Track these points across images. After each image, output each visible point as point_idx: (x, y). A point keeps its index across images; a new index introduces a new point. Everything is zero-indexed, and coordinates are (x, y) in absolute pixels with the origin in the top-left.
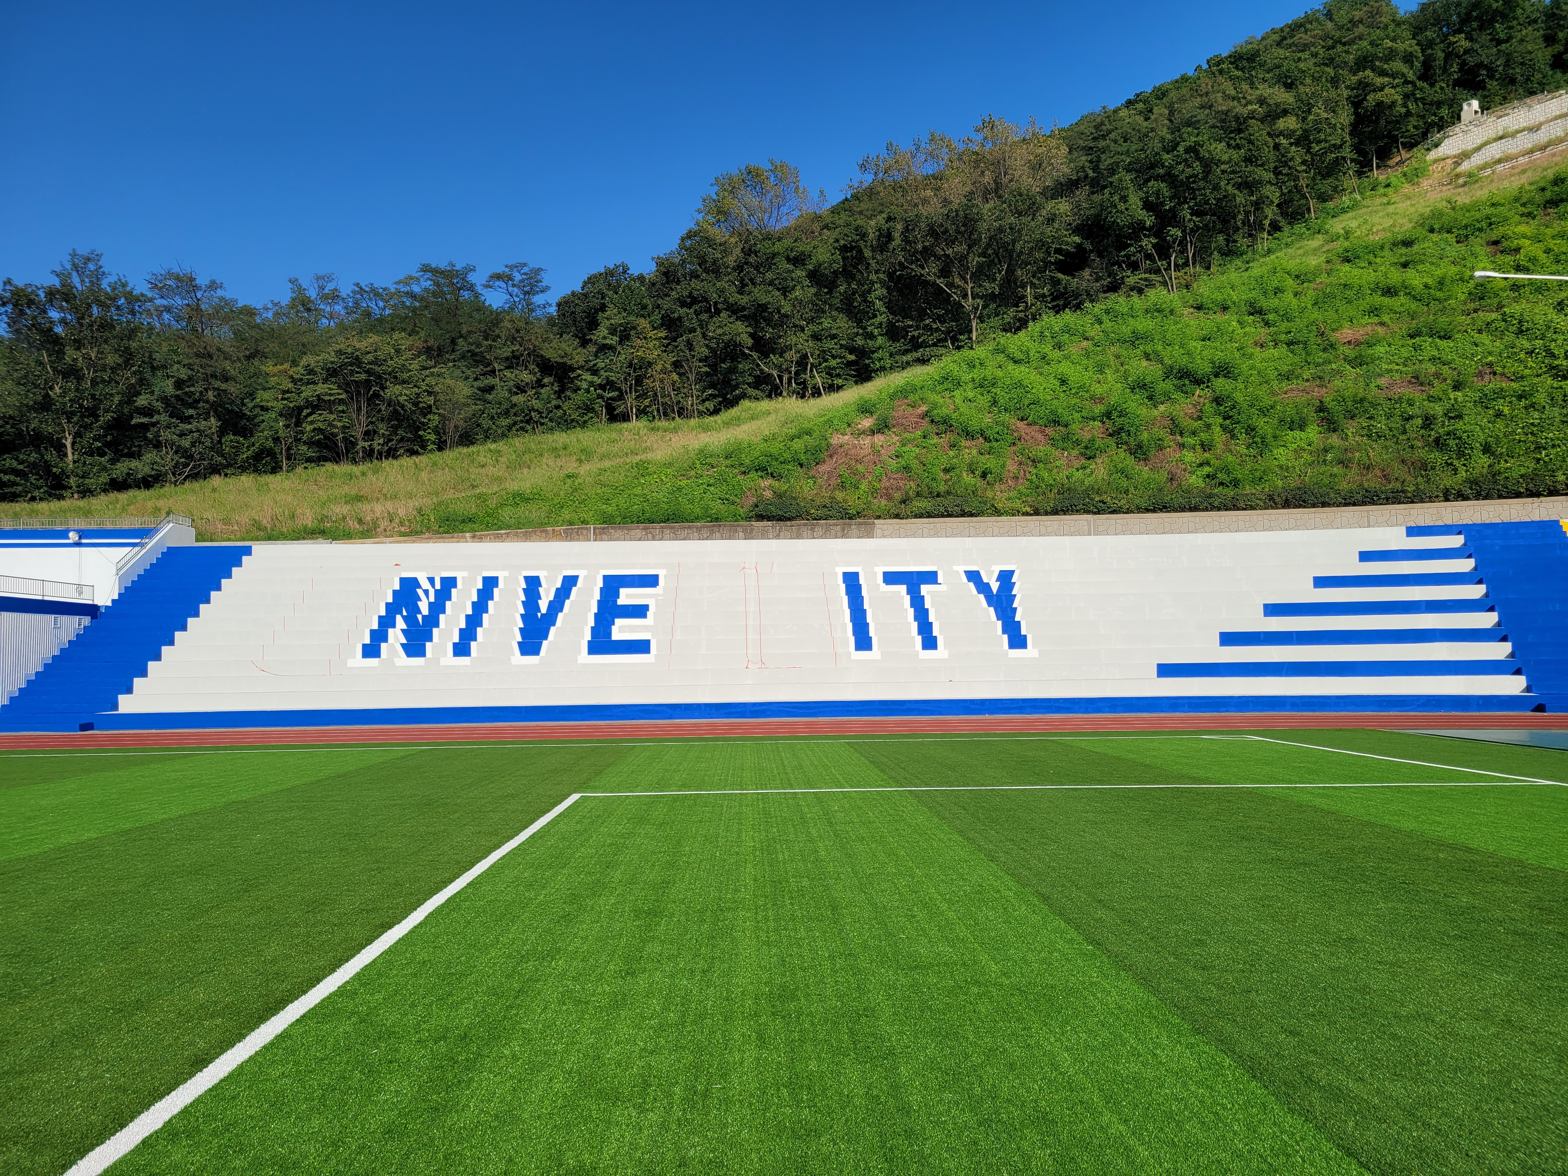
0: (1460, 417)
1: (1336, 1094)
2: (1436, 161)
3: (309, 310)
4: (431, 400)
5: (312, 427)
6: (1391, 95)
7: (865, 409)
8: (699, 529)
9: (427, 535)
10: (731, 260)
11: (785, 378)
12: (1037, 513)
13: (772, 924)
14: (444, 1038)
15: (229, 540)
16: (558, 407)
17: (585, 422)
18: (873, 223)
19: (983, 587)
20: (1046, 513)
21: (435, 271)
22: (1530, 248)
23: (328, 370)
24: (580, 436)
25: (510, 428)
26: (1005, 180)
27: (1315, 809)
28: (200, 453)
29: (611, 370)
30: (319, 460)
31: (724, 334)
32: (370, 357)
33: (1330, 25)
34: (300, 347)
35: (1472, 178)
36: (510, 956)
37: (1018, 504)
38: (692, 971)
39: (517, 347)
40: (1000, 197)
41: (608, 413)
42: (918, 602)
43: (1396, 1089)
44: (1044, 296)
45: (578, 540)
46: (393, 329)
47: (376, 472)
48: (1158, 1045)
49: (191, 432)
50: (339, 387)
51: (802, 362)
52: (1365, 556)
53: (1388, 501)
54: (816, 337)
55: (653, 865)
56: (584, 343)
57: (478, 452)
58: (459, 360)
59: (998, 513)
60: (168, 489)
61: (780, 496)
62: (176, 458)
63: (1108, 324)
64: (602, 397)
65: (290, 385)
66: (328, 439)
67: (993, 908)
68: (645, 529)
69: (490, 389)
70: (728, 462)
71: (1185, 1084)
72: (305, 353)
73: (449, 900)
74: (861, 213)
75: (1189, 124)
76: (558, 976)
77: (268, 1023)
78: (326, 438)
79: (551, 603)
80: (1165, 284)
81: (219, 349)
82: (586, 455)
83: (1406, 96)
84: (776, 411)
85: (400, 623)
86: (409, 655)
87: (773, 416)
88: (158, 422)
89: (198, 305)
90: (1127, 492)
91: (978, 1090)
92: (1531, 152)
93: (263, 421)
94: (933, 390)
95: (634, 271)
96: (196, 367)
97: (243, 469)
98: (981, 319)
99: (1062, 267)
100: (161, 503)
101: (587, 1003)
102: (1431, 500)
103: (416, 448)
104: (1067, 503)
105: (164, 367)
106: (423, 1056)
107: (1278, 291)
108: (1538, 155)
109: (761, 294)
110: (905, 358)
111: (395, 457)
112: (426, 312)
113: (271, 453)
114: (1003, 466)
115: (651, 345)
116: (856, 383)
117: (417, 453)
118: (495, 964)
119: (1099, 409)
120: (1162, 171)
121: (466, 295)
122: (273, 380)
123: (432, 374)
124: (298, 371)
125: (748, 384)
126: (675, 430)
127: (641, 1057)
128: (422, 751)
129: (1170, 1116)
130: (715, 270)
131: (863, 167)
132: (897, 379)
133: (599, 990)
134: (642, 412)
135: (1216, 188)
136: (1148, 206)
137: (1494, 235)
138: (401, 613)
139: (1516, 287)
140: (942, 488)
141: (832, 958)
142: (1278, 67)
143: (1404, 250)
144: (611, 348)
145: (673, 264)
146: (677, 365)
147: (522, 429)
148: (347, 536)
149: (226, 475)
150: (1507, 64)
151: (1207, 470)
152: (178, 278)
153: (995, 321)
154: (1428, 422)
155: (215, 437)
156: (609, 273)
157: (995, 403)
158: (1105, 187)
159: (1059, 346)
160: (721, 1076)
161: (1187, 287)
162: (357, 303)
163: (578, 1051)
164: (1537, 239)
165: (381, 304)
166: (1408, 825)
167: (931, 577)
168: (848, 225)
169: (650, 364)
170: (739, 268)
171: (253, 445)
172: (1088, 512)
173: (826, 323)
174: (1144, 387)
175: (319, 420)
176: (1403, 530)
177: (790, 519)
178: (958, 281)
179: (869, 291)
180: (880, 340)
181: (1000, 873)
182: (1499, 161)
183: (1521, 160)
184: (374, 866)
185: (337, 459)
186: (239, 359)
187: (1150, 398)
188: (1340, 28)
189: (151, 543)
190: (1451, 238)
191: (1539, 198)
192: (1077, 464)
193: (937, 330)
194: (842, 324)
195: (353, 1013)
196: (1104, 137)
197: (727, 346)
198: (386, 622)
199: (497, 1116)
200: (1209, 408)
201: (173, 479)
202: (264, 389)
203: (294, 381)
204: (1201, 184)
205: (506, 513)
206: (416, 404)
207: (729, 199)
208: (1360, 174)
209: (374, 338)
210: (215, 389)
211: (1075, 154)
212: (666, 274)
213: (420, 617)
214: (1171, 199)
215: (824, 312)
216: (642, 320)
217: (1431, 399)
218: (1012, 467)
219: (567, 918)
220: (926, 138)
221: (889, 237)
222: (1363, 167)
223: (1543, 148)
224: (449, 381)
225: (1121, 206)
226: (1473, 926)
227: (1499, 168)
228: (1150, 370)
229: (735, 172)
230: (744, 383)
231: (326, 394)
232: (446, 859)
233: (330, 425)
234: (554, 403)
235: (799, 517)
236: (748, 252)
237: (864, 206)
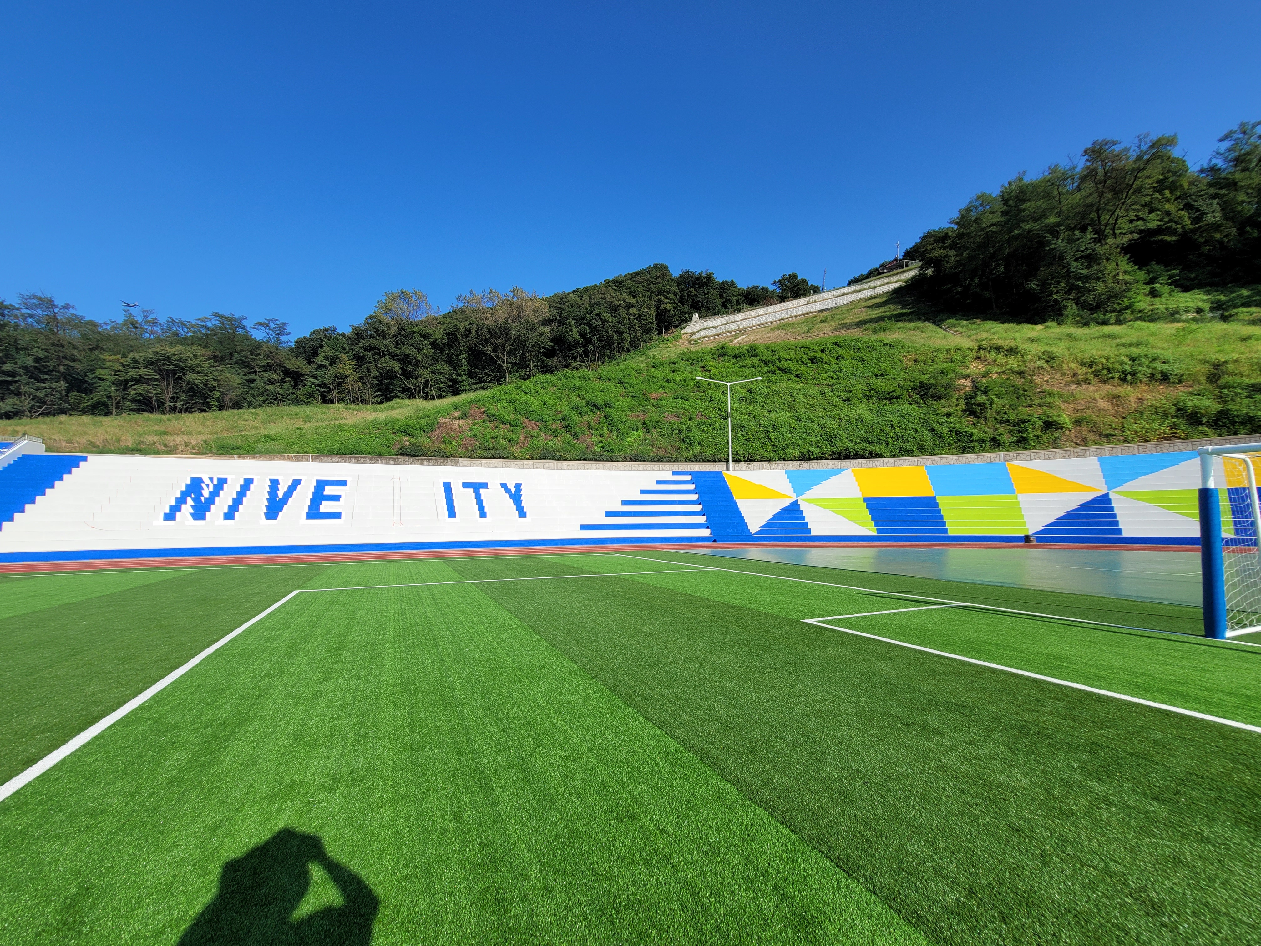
0: (691, 431)
1: (645, 697)
2: (684, 334)
3: (136, 328)
4: (216, 384)
5: (135, 392)
6: (669, 306)
7: (456, 408)
8: (370, 459)
9: (209, 455)
10: (392, 332)
11: (418, 390)
12: (532, 459)
13: (403, 649)
14: (211, 725)
15: (71, 452)
16: (293, 393)
17: (309, 402)
18: (462, 324)
19: (508, 490)
20: (536, 459)
21: (222, 317)
22: (714, 371)
23: (148, 362)
24: (306, 409)
25: (264, 402)
26: (522, 315)
27: (639, 582)
28: (51, 401)
29: (325, 378)
30: (139, 411)
31: (387, 366)
32: (177, 357)
33: (649, 276)
34: (129, 348)
35: (696, 342)
36: (254, 677)
37: (524, 455)
38: (360, 676)
39: (270, 361)
40: (520, 322)
41: (322, 398)
42: (478, 497)
43: (666, 692)
44: (538, 366)
45: (302, 461)
46: (193, 344)
47: (178, 419)
48: (577, 686)
49: (45, 388)
50: (155, 372)
51: (426, 383)
52: (659, 482)
53: (667, 461)
54: (433, 372)
55: (340, 625)
56: (310, 363)
57: (244, 413)
58: (234, 364)
59: (515, 458)
60: (24, 420)
61: (413, 445)
62: (33, 402)
63: (564, 381)
64: (319, 391)
65: (121, 368)
66: (146, 399)
67: (509, 633)
68: (341, 457)
69: (253, 381)
70: (387, 427)
71: (588, 701)
72: (132, 351)
73: (216, 651)
74: (457, 319)
75: (597, 304)
76: (282, 686)
77: (86, 731)
78: (144, 398)
79: (285, 494)
80: (586, 367)
81: (69, 343)
82: (308, 419)
83: (674, 308)
84: (412, 405)
85: (190, 501)
86: (195, 519)
87: (411, 407)
88: (19, 381)
89: (55, 316)
90: (570, 452)
91: (500, 715)
92: (715, 335)
93: (100, 386)
94: (488, 402)
95: (340, 330)
96: (51, 352)
97: (84, 412)
98: (511, 373)
99: (545, 355)
100: (18, 428)
101: (300, 698)
102: (681, 461)
103: (204, 408)
104: (545, 455)
105: (26, 349)
106: (196, 737)
107: (629, 375)
108: (717, 337)
109: (406, 350)
110: (475, 386)
111: (190, 412)
112: (215, 337)
113: (105, 404)
114: (518, 438)
115: (347, 367)
116: (452, 395)
117: (205, 411)
118: (244, 683)
119: (559, 416)
120: (586, 322)
121: (240, 331)
122: (108, 364)
123: (217, 370)
124: (127, 360)
125: (399, 391)
126: (359, 410)
127: (330, 722)
128: (201, 571)
129: (581, 715)
130: (383, 335)
131: (459, 299)
132: (472, 395)
133: (307, 690)
134: (341, 400)
135: (607, 331)
136: (580, 334)
137: (703, 364)
138: (190, 496)
139: (709, 384)
140: (491, 446)
141: (432, 663)
142: (630, 288)
143: (673, 366)
144: (325, 366)
145: (361, 330)
146: (361, 378)
147: (272, 403)
148: (157, 453)
149: (71, 415)
150: (707, 303)
151: (601, 444)
152: (40, 299)
153: (516, 375)
154: (680, 432)
155: (64, 393)
156: (326, 330)
157: (515, 409)
158: (563, 324)
159: (543, 388)
160: (374, 726)
161: (595, 369)
162: (169, 328)
163: (294, 723)
164: (716, 368)
165: (186, 330)
166: (671, 587)
167: (485, 485)
168: (450, 323)
169: (346, 377)
170: (396, 336)
171: (92, 399)
172: (554, 459)
173: (439, 367)
174: (577, 408)
175: (141, 388)
176: (671, 472)
177: (417, 456)
178: (500, 355)
179: (460, 355)
180: (464, 377)
181: (513, 617)
182: (704, 337)
183: (713, 338)
184: (167, 635)
185: (151, 410)
186: (84, 350)
187: (580, 413)
188: (653, 278)
189: (9, 452)
190: (689, 363)
191: (717, 353)
192: (550, 439)
193: (491, 375)
194: (446, 368)
195: (149, 719)
196: (564, 304)
197: (388, 372)
198: (181, 501)
199: (243, 764)
200: (603, 419)
201: (29, 415)
202: (102, 368)
203: (123, 365)
204: (601, 329)
205: (260, 446)
206: (206, 385)
207: (392, 303)
208: (658, 334)
209: (179, 347)
210: (65, 365)
211: (552, 309)
212: (357, 334)
213: (203, 499)
214: (590, 333)
215: (437, 361)
216: (343, 355)
217: (681, 423)
218: (522, 438)
219: (289, 655)
220: (488, 291)
221: (470, 332)
222: (660, 332)
223: (719, 335)
224: (227, 375)
225: (570, 333)
226: (693, 625)
227: (705, 340)
228: (581, 402)
229: (395, 291)
230: (396, 390)
231: (146, 375)
232: (215, 628)
233: (148, 392)
234: (291, 391)
235: (422, 455)
236: (401, 329)
237: (458, 316)
